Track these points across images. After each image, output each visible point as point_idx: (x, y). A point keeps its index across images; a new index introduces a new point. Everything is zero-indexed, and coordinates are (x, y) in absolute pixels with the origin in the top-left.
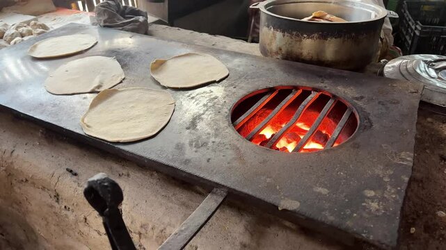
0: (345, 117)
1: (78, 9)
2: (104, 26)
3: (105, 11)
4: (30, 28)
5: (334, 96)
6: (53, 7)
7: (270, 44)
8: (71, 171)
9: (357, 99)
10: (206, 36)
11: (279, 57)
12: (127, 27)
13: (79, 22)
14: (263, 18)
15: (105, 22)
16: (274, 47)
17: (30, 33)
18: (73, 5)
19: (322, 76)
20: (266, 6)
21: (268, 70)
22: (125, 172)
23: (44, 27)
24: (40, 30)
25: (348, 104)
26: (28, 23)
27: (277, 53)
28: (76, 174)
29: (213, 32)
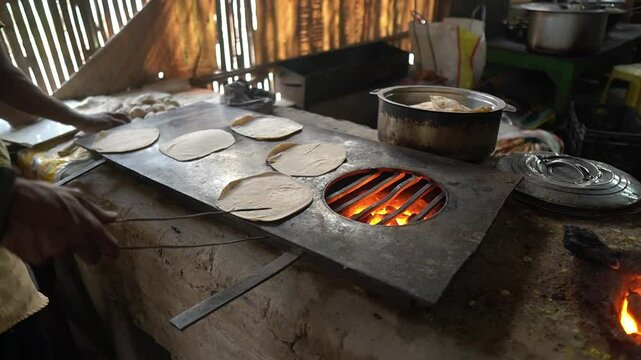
0: (437, 199)
1: (212, 89)
2: (231, 106)
3: (232, 91)
4: (162, 105)
5: (432, 181)
6: (188, 86)
7: (385, 129)
8: (175, 229)
9: (452, 184)
10: (330, 120)
11: (393, 142)
12: (252, 107)
13: (209, 101)
14: (381, 104)
15: (231, 101)
16: (388, 132)
17: (162, 109)
18: (209, 86)
19: (426, 162)
20: (385, 94)
21: (376, 153)
22: (221, 234)
23: (176, 104)
24: (171, 107)
25: (443, 189)
26: (162, 100)
27: (391, 138)
28: (178, 232)
29: (338, 117)
